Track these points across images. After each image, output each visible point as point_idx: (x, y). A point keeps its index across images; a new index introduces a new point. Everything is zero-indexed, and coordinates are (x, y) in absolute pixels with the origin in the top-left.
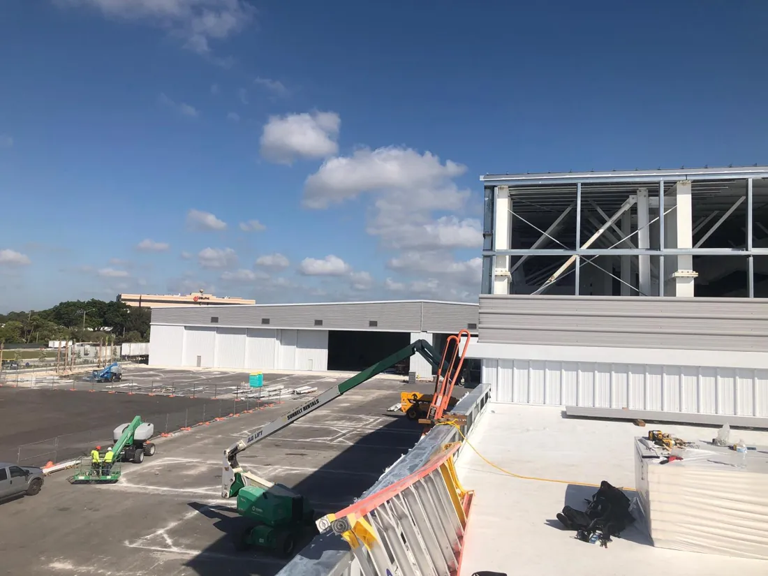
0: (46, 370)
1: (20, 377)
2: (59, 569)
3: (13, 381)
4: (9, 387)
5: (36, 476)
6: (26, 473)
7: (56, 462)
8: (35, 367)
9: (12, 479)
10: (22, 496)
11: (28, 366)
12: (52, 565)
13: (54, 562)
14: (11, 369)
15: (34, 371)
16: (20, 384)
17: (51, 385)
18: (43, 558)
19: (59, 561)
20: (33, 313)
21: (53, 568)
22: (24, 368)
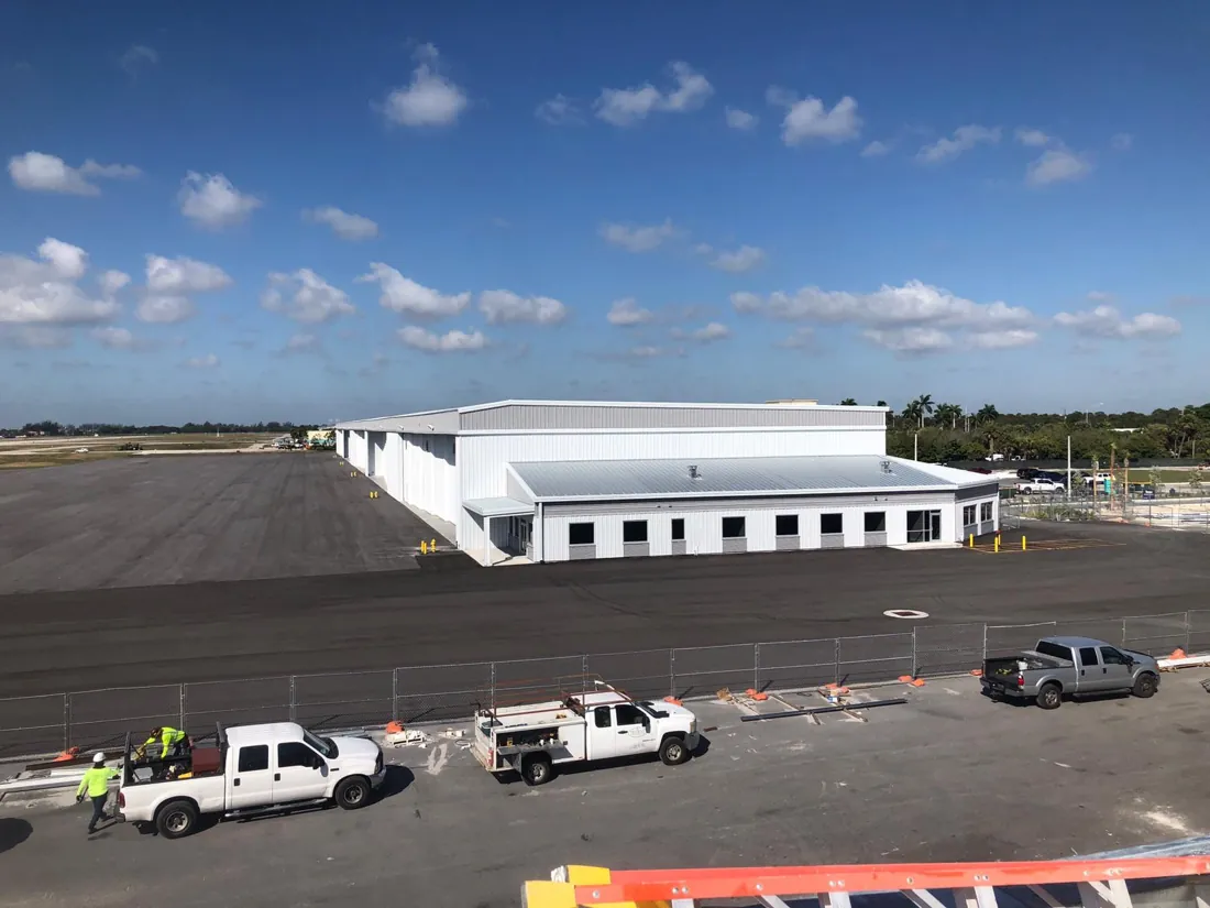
0: (1201, 502)
1: (1155, 511)
2: (1162, 825)
3: (1146, 517)
4: (1136, 525)
5: (1148, 668)
6: (1128, 661)
7: (1189, 652)
8: (1185, 495)
9: (1106, 666)
10: (1124, 695)
11: (1173, 493)
12: (1150, 815)
13: (1155, 811)
14: (1145, 497)
15: (1179, 503)
16: (1156, 522)
17: (1204, 525)
18: (1139, 800)
19: (1164, 812)
20: (1189, 409)
21: (1152, 820)
22: (1166, 497)
